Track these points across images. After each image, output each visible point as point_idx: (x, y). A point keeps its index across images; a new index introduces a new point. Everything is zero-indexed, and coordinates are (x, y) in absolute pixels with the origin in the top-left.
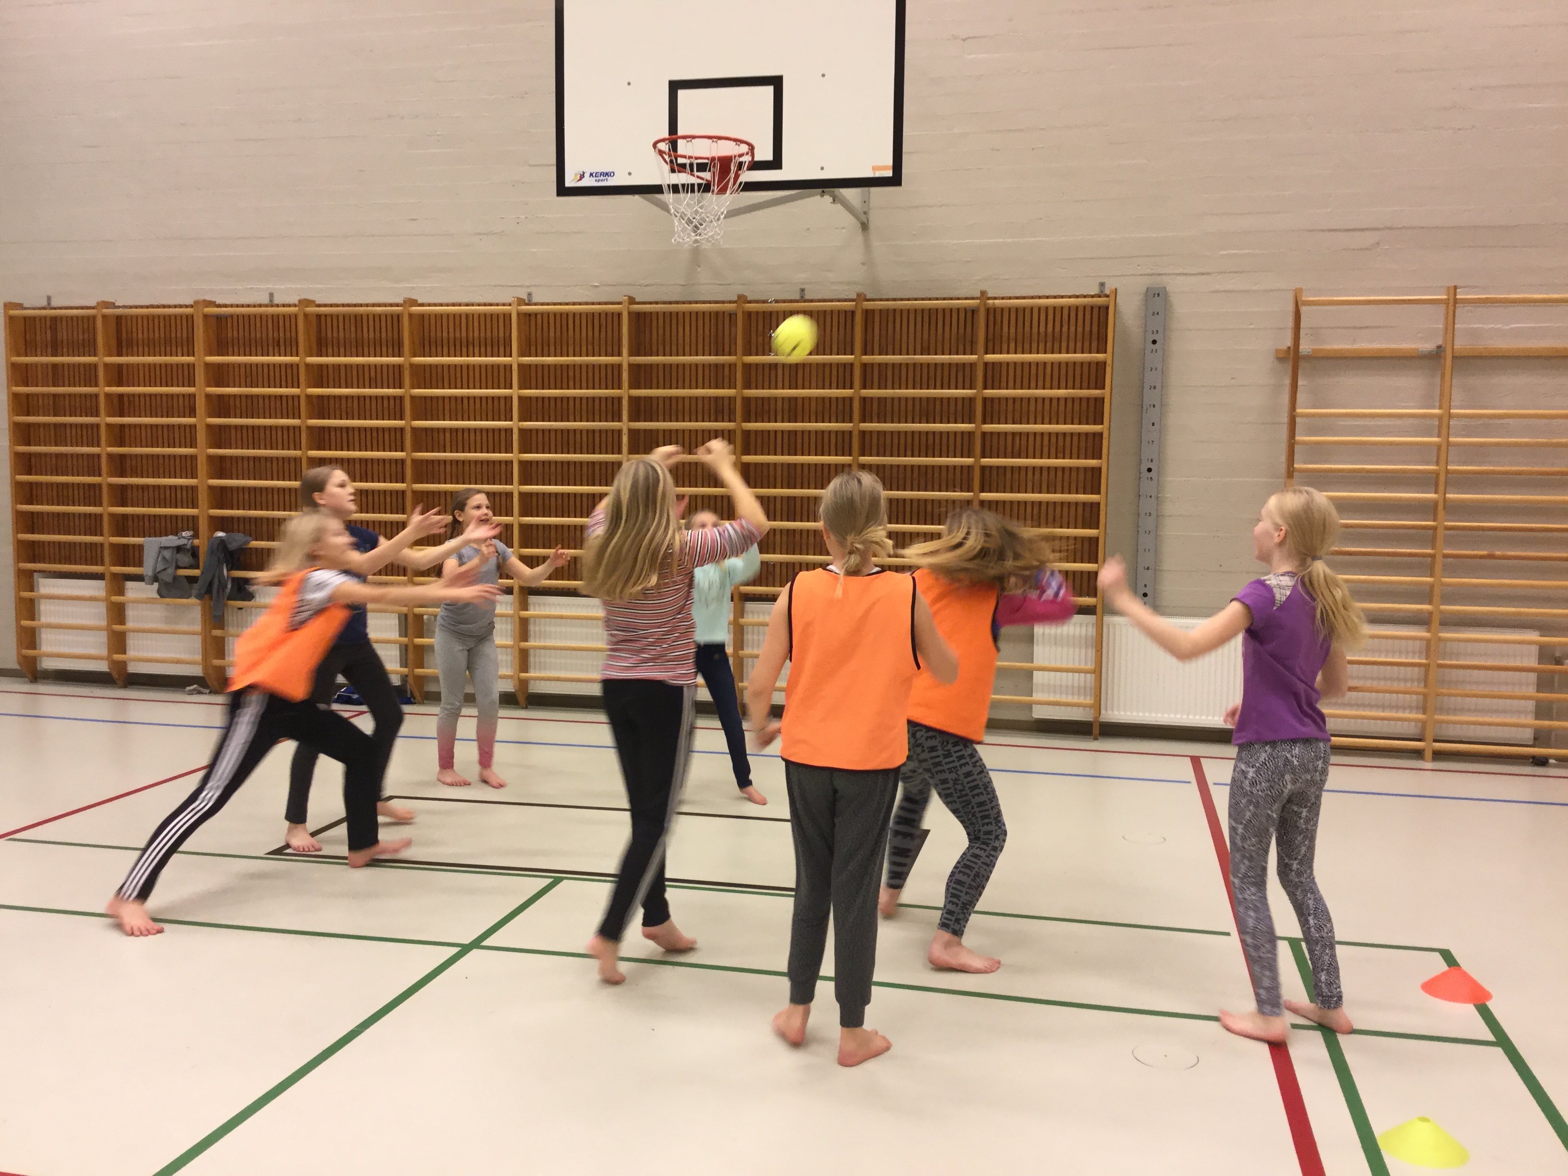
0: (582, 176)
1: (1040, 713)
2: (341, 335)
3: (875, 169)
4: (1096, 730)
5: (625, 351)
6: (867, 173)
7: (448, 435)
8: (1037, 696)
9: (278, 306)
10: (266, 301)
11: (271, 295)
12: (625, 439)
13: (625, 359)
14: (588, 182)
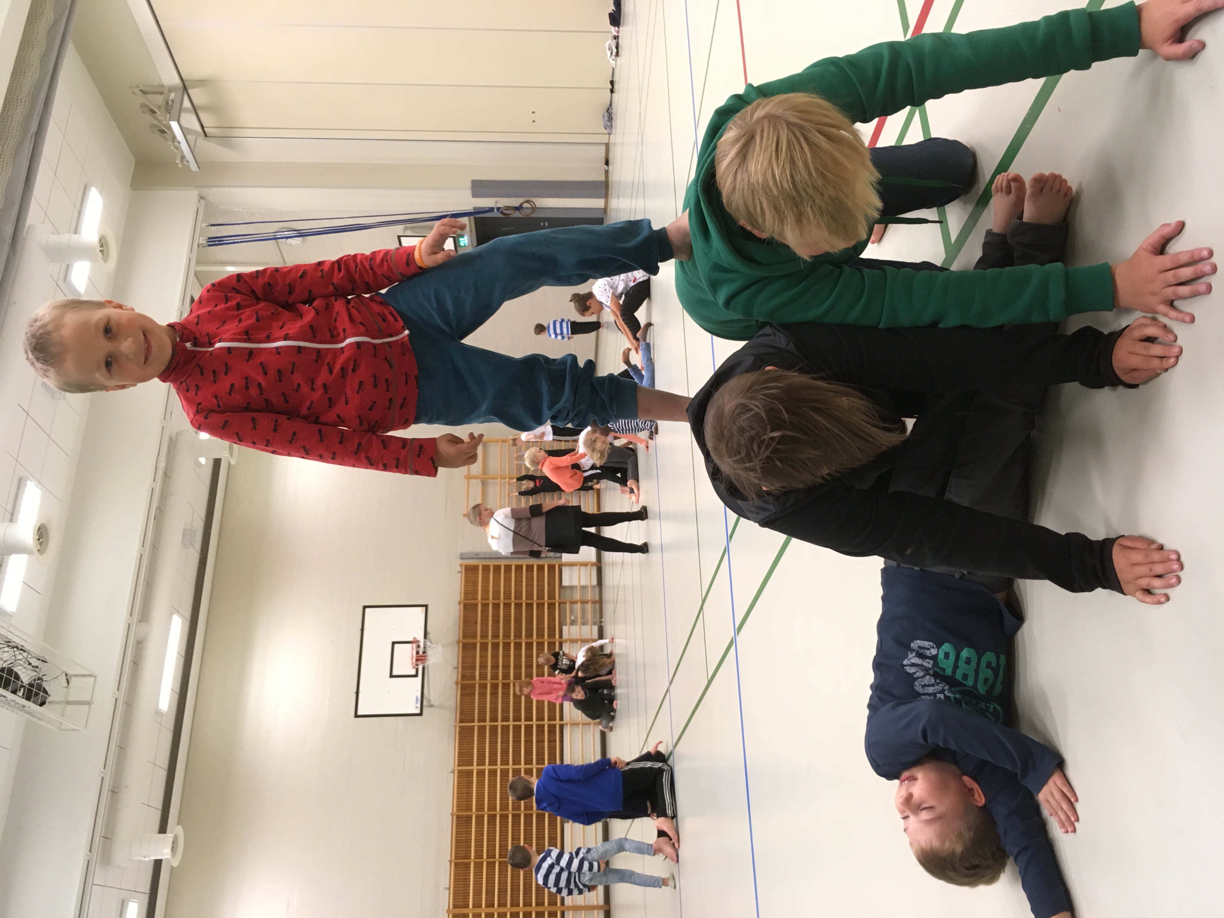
0: (417, 707)
1: (595, 582)
2: (463, 849)
3: (422, 612)
4: (599, 564)
5: (473, 724)
6: (423, 615)
7: (503, 802)
8: (588, 584)
9: (450, 885)
10: (447, 891)
11: (446, 888)
12: (505, 723)
13: (476, 724)
14: (419, 705)
